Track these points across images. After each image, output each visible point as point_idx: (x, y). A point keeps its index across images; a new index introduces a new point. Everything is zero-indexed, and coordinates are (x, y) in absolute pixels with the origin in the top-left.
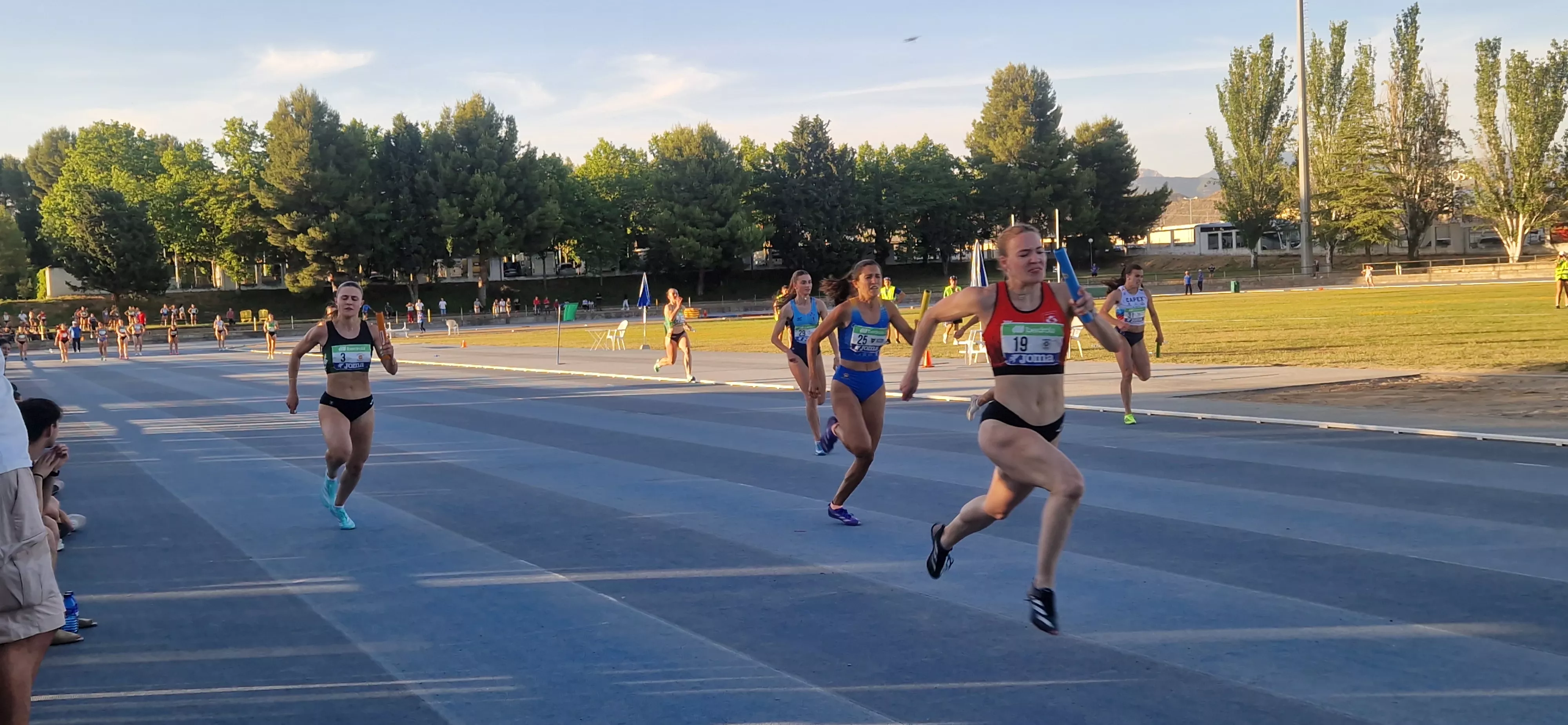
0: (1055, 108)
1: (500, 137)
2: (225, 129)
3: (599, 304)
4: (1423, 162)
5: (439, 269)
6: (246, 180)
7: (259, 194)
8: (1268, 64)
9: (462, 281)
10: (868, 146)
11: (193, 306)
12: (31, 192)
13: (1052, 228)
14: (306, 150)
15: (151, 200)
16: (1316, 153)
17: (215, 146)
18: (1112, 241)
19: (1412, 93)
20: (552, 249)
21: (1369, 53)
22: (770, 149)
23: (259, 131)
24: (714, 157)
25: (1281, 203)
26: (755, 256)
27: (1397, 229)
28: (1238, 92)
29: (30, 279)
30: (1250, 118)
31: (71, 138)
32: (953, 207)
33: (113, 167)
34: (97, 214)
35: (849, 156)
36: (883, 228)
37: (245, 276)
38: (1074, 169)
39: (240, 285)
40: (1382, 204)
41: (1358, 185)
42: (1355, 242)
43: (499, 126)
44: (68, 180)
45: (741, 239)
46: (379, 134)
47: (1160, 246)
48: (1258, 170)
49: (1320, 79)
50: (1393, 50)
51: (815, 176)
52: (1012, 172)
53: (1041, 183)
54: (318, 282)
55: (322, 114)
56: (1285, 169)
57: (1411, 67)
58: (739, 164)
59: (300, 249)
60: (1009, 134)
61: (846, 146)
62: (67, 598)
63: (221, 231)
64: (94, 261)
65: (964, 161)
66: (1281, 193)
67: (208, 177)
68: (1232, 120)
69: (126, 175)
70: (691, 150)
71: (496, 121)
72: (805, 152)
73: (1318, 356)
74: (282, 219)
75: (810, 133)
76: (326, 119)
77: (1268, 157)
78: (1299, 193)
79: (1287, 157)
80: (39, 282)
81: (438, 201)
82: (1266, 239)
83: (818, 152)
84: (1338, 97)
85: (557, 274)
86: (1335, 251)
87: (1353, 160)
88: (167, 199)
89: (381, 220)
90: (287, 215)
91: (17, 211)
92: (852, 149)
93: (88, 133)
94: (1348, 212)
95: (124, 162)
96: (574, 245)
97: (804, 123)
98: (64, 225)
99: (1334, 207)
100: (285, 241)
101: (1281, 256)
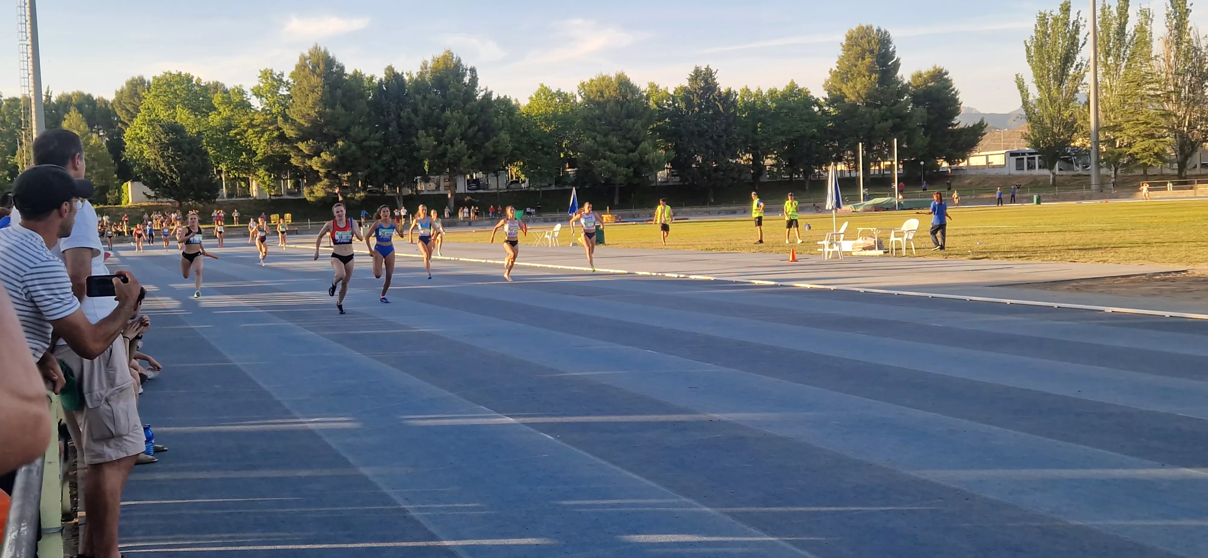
0: (895, 59)
1: (465, 83)
2: (259, 77)
3: (539, 211)
4: (1190, 102)
5: (419, 184)
6: (275, 116)
7: (285, 126)
8: (1067, 24)
9: (436, 193)
10: (748, 90)
11: (236, 211)
12: (118, 125)
13: (891, 153)
14: (320, 93)
15: (205, 131)
16: (1104, 94)
17: (252, 90)
18: (939, 163)
19: (1183, 47)
20: (504, 169)
21: (1148, 15)
22: (671, 92)
23: (285, 79)
24: (628, 98)
25: (1075, 134)
26: (658, 175)
27: (1169, 154)
28: (1042, 46)
29: (117, 190)
30: (1051, 66)
31: (146, 84)
32: (813, 137)
33: (177, 106)
34: (166, 142)
35: (732, 97)
36: (758, 153)
37: (274, 189)
38: (910, 107)
39: (270, 195)
40: (1157, 134)
41: (1137, 120)
42: (1135, 165)
43: (464, 75)
44: (144, 115)
45: (648, 160)
46: (374, 81)
47: (977, 167)
48: (1057, 108)
49: (1108, 35)
50: (1167, 13)
51: (706, 112)
52: (860, 110)
53: (884, 118)
54: (328, 193)
55: (332, 66)
56: (1079, 107)
57: (1182, 26)
58: (647, 103)
59: (315, 168)
60: (858, 79)
61: (730, 89)
62: (146, 429)
63: (257, 154)
64: (163, 177)
65: (823, 101)
66: (1075, 126)
67: (247, 114)
68: (1036, 68)
69: (187, 112)
70: (610, 93)
71: (462, 71)
72: (698, 94)
73: (1104, 255)
74: (302, 146)
75: (702, 79)
76: (335, 69)
77: (1065, 97)
78: (1090, 126)
79: (1081, 97)
80: (123, 192)
81: (417, 132)
82: (1062, 162)
83: (708, 94)
84: (1122, 50)
85: (508, 188)
86: (1119, 172)
87: (1134, 100)
88: (217, 130)
89: (376, 147)
90: (305, 142)
91: (107, 139)
92: (735, 92)
93: (159, 80)
94: (1129, 141)
95: (186, 102)
96: (520, 166)
97: (697, 72)
98: (142, 149)
99: (1117, 137)
100: (304, 162)
101: (1073, 176)
